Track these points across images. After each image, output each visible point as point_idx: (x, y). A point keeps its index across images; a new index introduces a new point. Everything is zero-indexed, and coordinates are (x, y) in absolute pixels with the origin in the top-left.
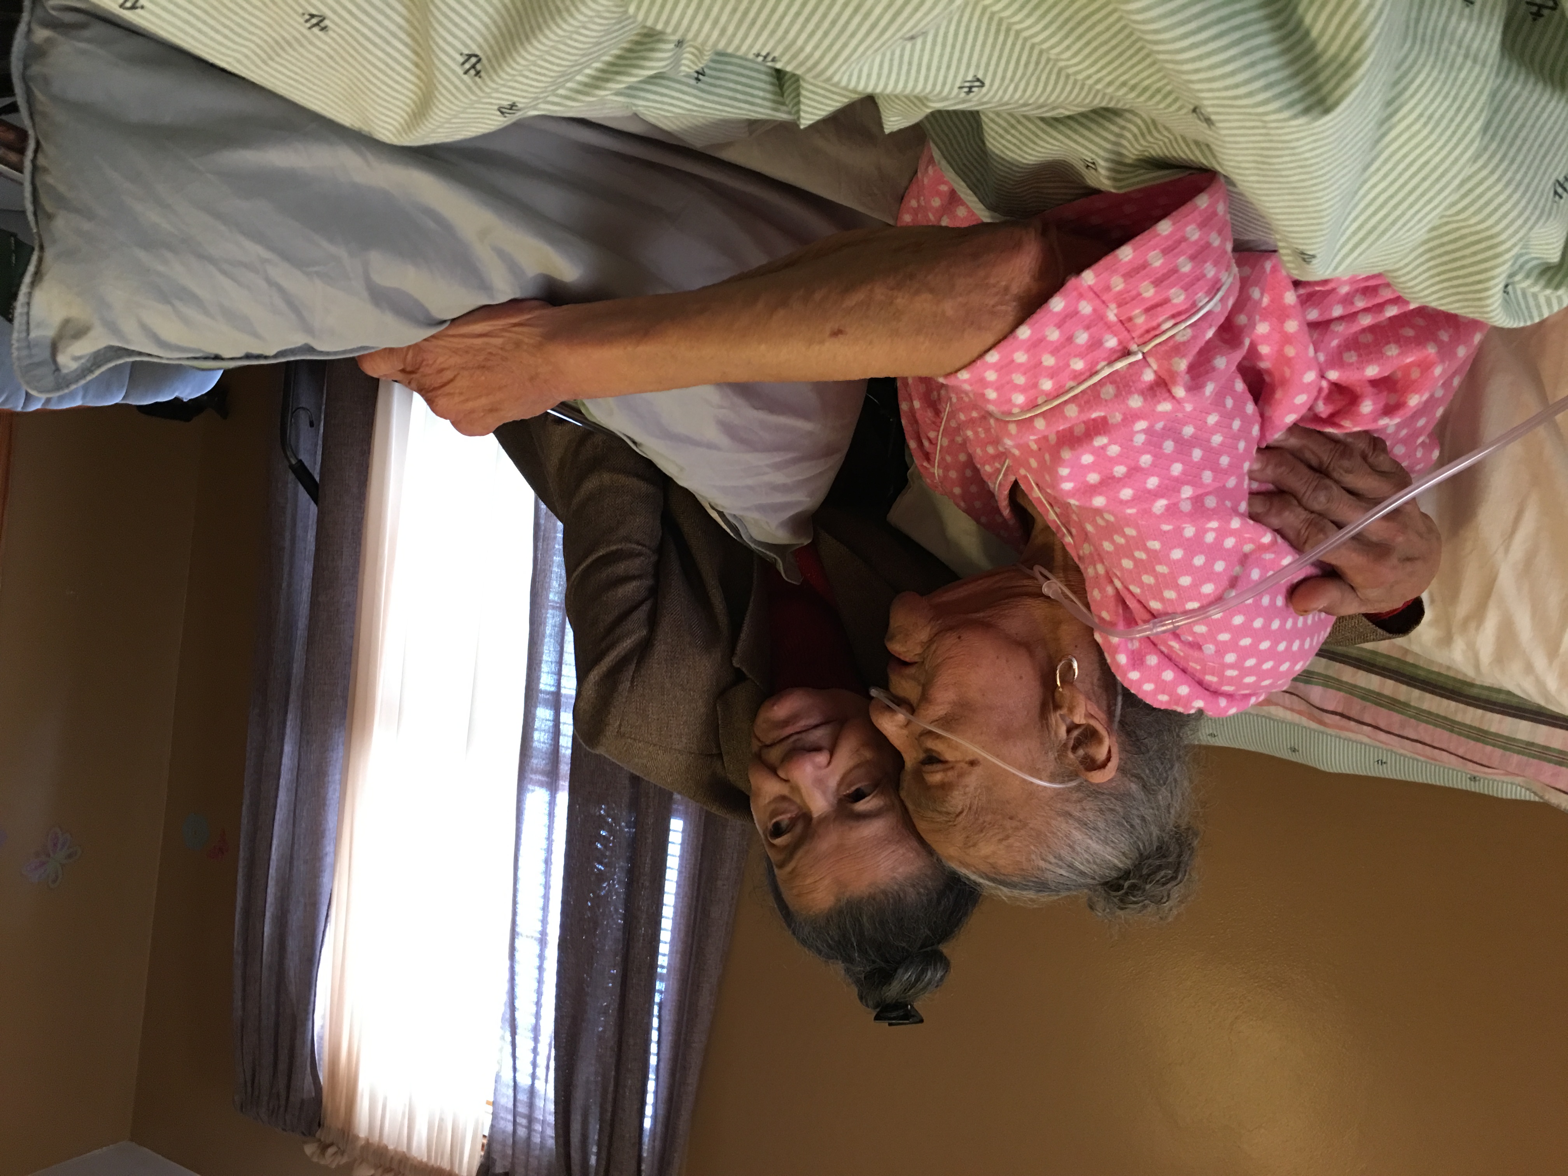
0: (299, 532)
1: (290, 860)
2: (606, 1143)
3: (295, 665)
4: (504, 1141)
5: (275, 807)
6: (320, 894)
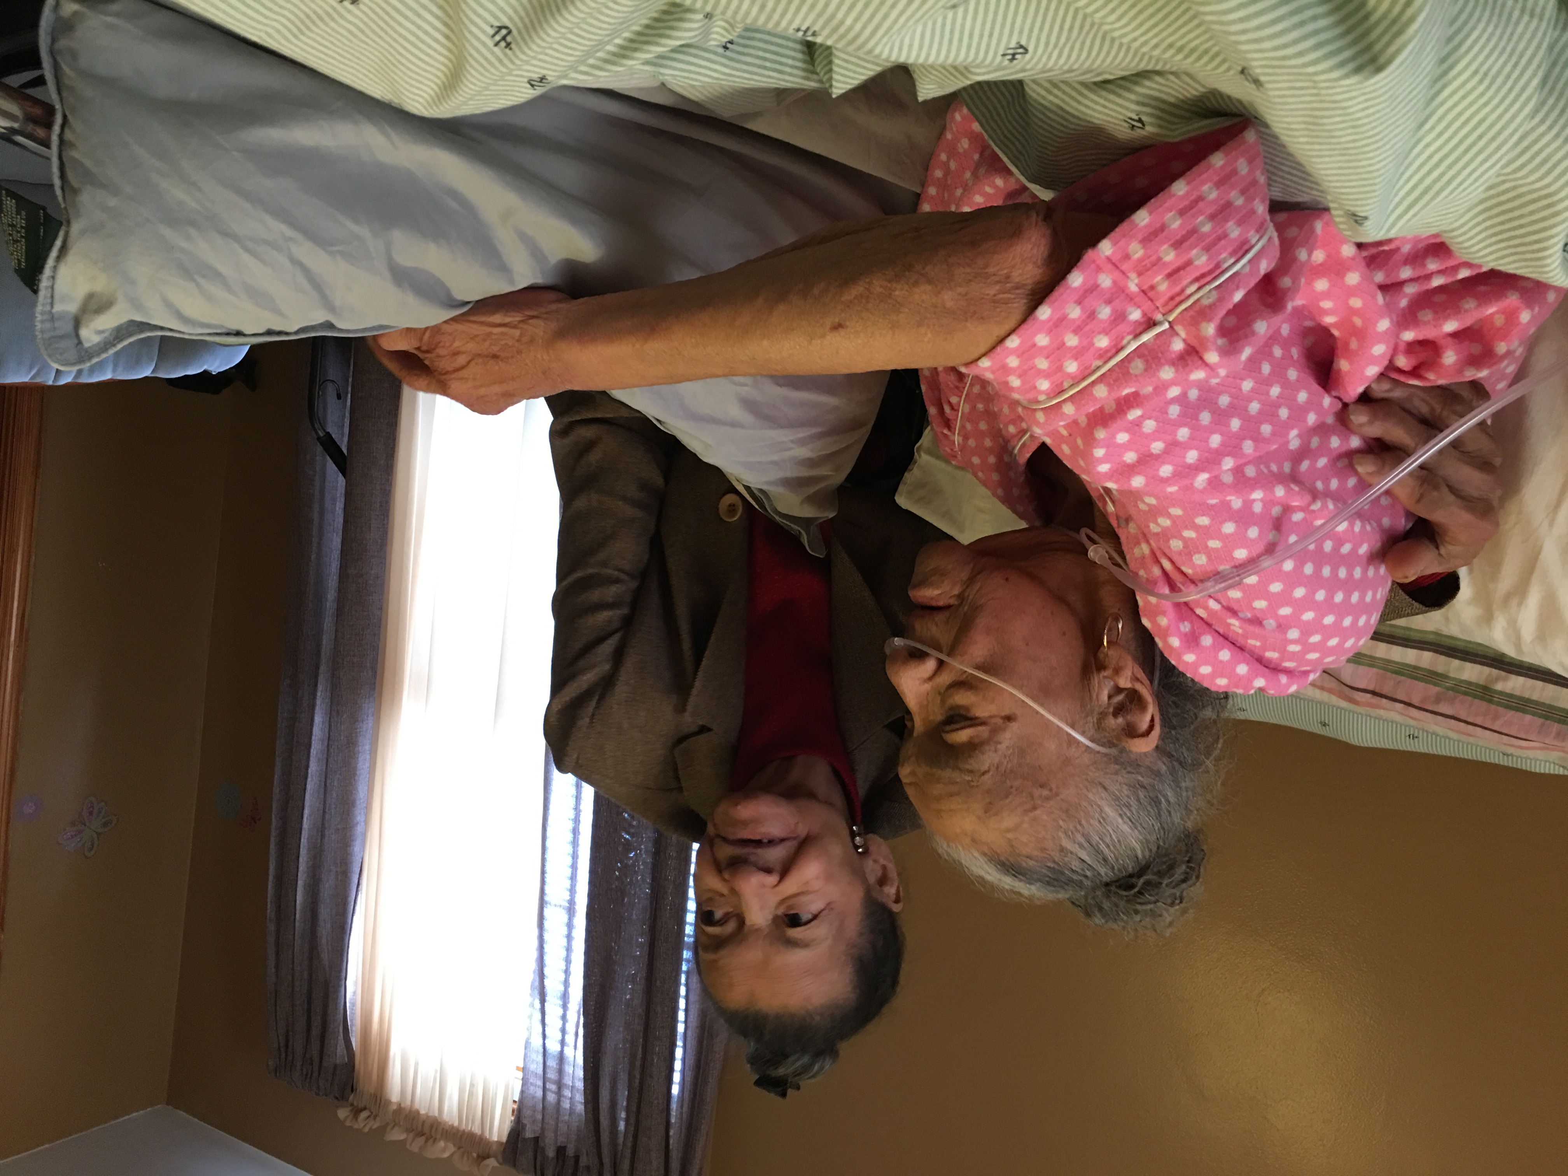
0: (328, 504)
1: (321, 829)
2: (634, 1109)
3: (324, 636)
4: (534, 1106)
5: (306, 778)
6: (351, 863)
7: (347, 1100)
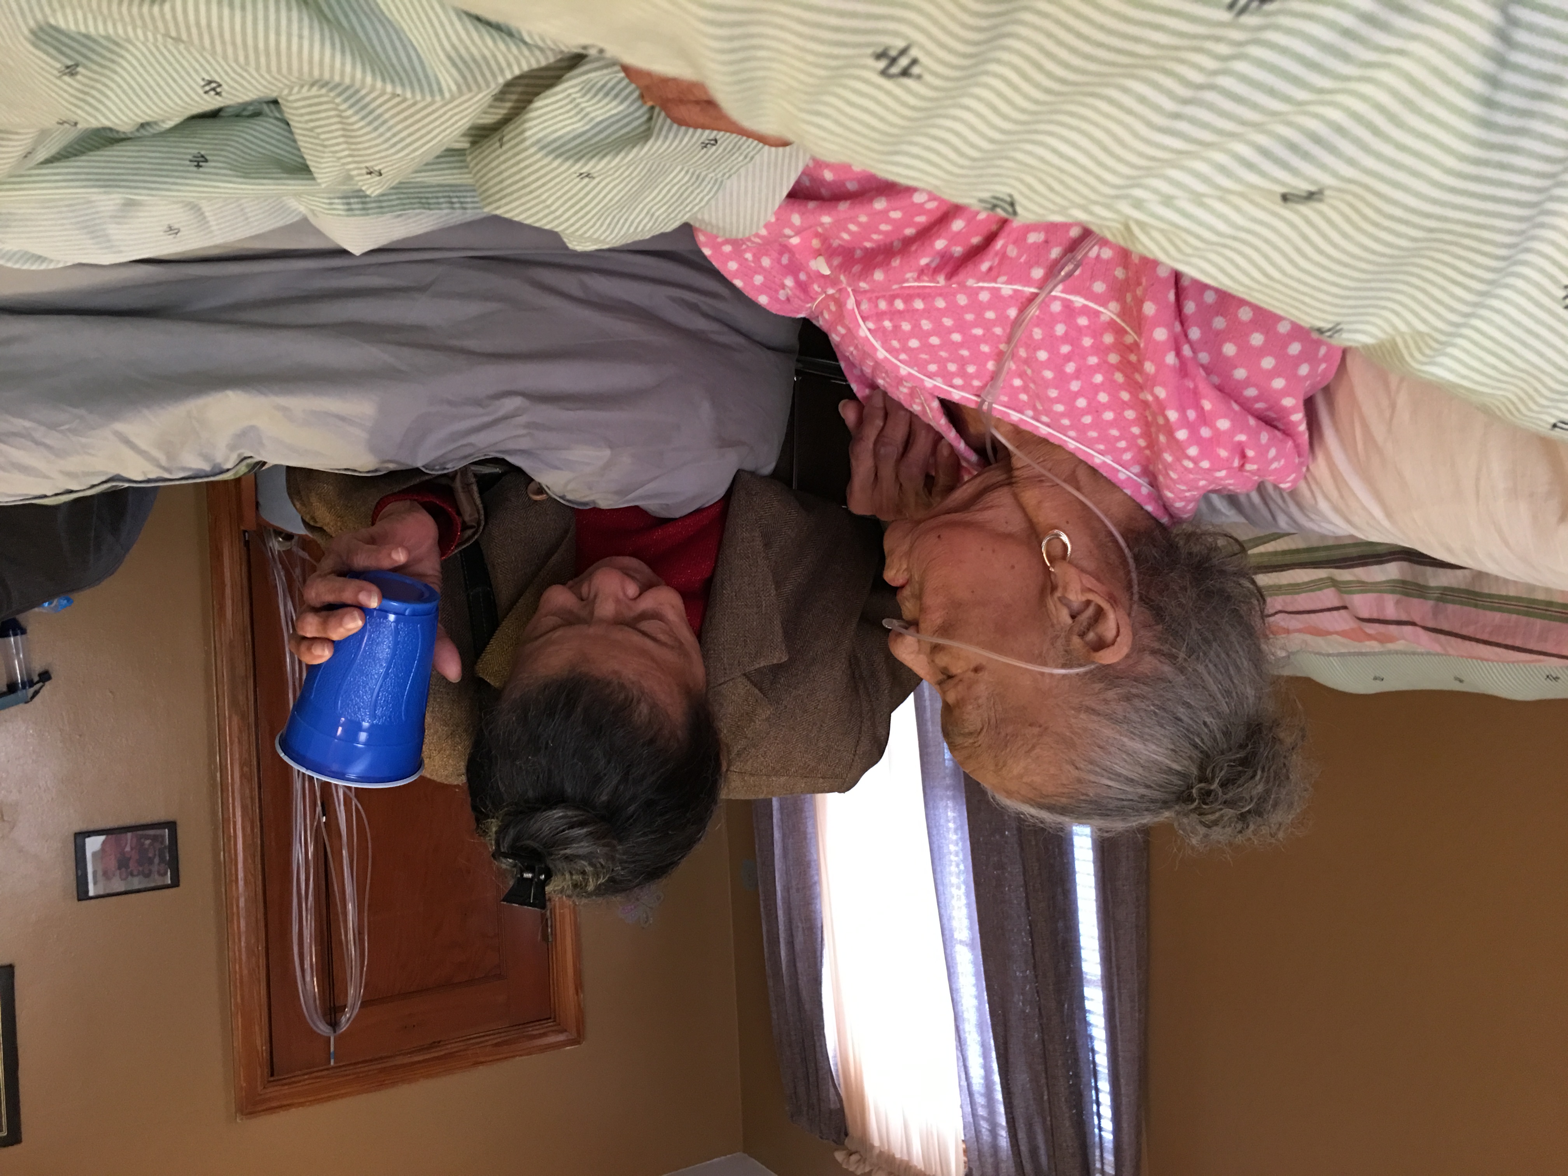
5: (773, 845)
7: (843, 1144)
